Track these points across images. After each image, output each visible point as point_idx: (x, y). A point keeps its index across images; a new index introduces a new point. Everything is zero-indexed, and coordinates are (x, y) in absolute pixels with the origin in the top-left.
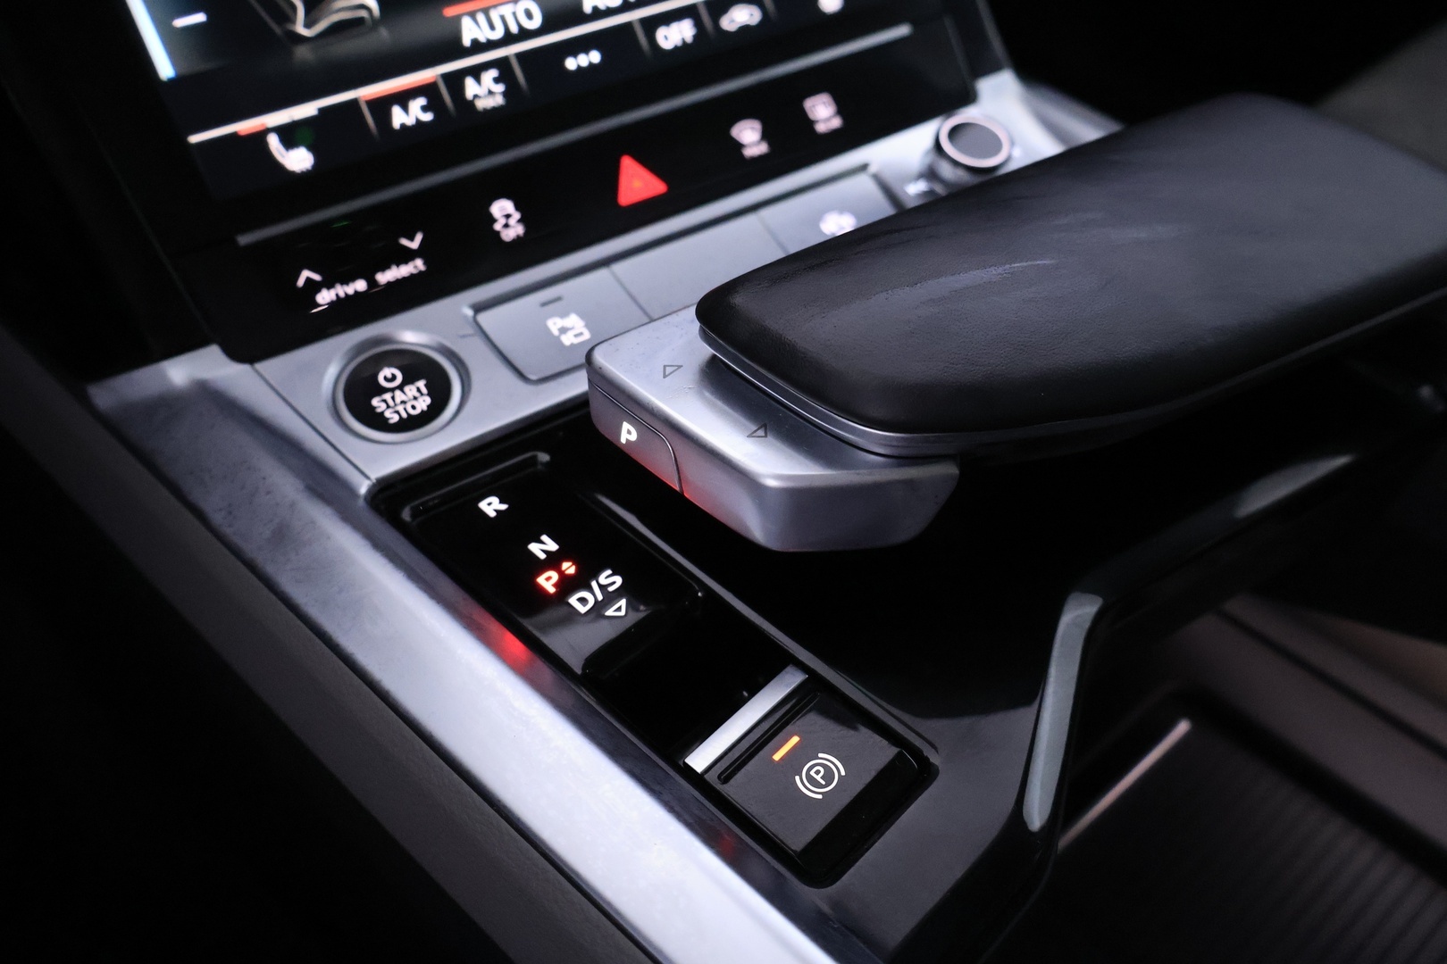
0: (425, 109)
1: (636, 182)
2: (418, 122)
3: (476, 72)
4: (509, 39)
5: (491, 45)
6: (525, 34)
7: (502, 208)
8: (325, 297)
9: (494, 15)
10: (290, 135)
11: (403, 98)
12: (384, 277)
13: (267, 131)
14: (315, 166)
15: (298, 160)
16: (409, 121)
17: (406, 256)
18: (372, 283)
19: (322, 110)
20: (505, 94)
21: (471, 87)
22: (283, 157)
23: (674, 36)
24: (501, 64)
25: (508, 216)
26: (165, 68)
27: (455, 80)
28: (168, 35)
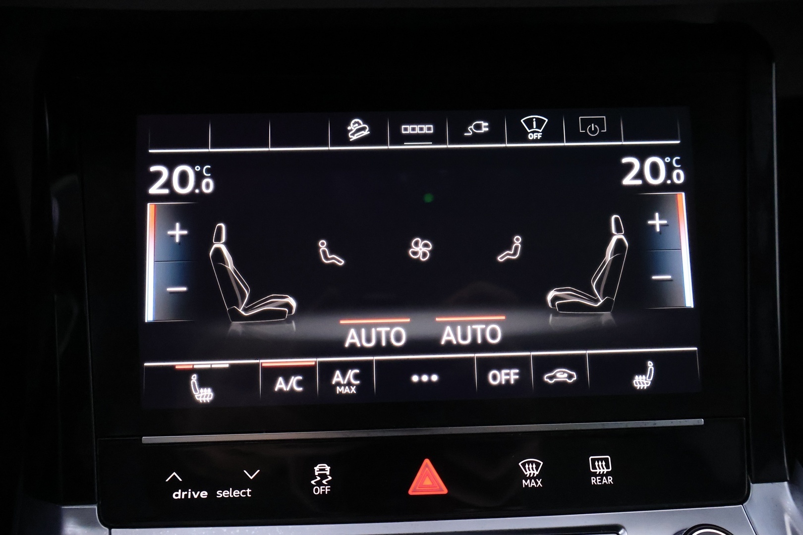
0: (299, 383)
2: (292, 389)
3: (345, 367)
4: (377, 350)
5: (363, 351)
6: (390, 349)
7: (322, 469)
8: (178, 495)
9: (373, 331)
10: (206, 377)
11: (287, 373)
12: (221, 494)
13: (193, 371)
14: (212, 402)
15: (204, 395)
16: (286, 389)
17: (242, 484)
18: (212, 494)
19: (232, 366)
20: (358, 388)
21: (337, 377)
22: (196, 391)
23: (502, 377)
24: (365, 367)
25: (324, 476)
26: (149, 316)
27: (328, 370)
28: (160, 296)
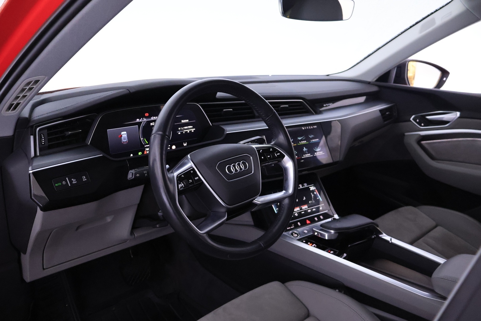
1: (308, 222)
3: (296, 213)
4: (298, 211)
6: (299, 211)
7: (299, 223)
8: (288, 229)
12: (291, 227)
17: (293, 226)
23: (309, 211)
24: (297, 213)
26: (276, 212)
28: (276, 210)
